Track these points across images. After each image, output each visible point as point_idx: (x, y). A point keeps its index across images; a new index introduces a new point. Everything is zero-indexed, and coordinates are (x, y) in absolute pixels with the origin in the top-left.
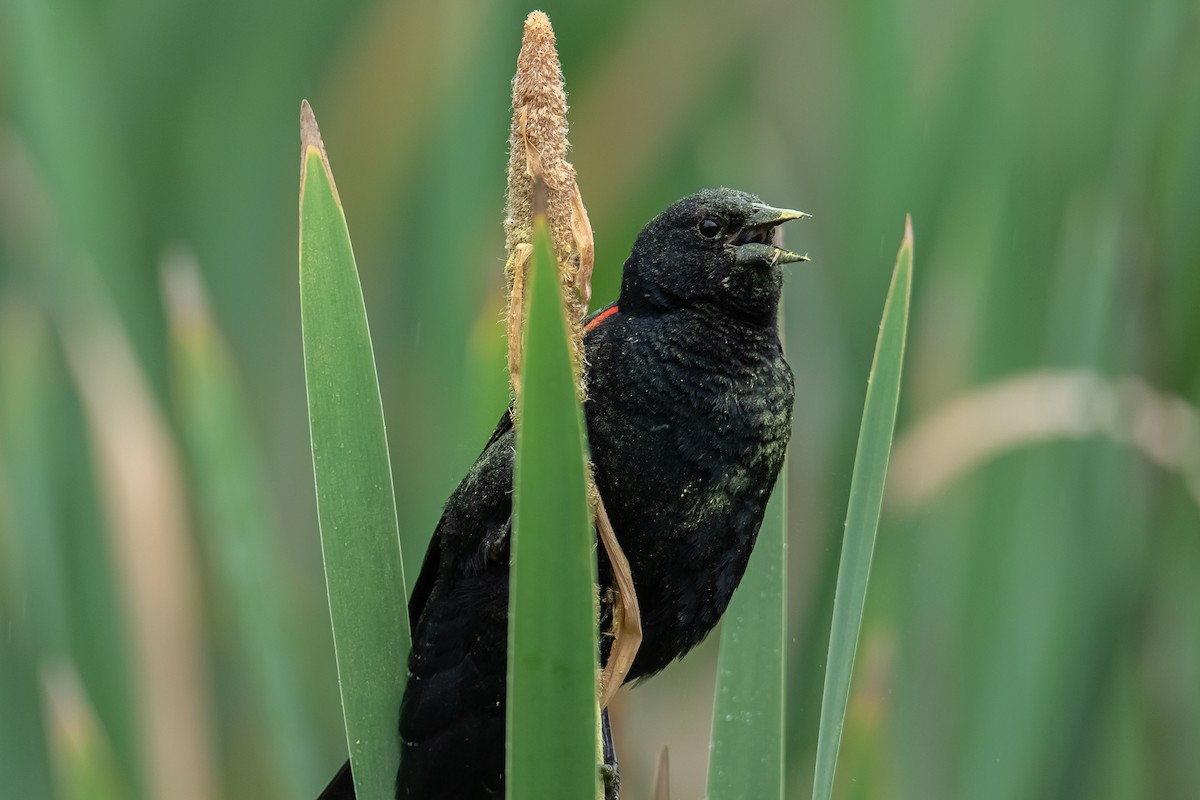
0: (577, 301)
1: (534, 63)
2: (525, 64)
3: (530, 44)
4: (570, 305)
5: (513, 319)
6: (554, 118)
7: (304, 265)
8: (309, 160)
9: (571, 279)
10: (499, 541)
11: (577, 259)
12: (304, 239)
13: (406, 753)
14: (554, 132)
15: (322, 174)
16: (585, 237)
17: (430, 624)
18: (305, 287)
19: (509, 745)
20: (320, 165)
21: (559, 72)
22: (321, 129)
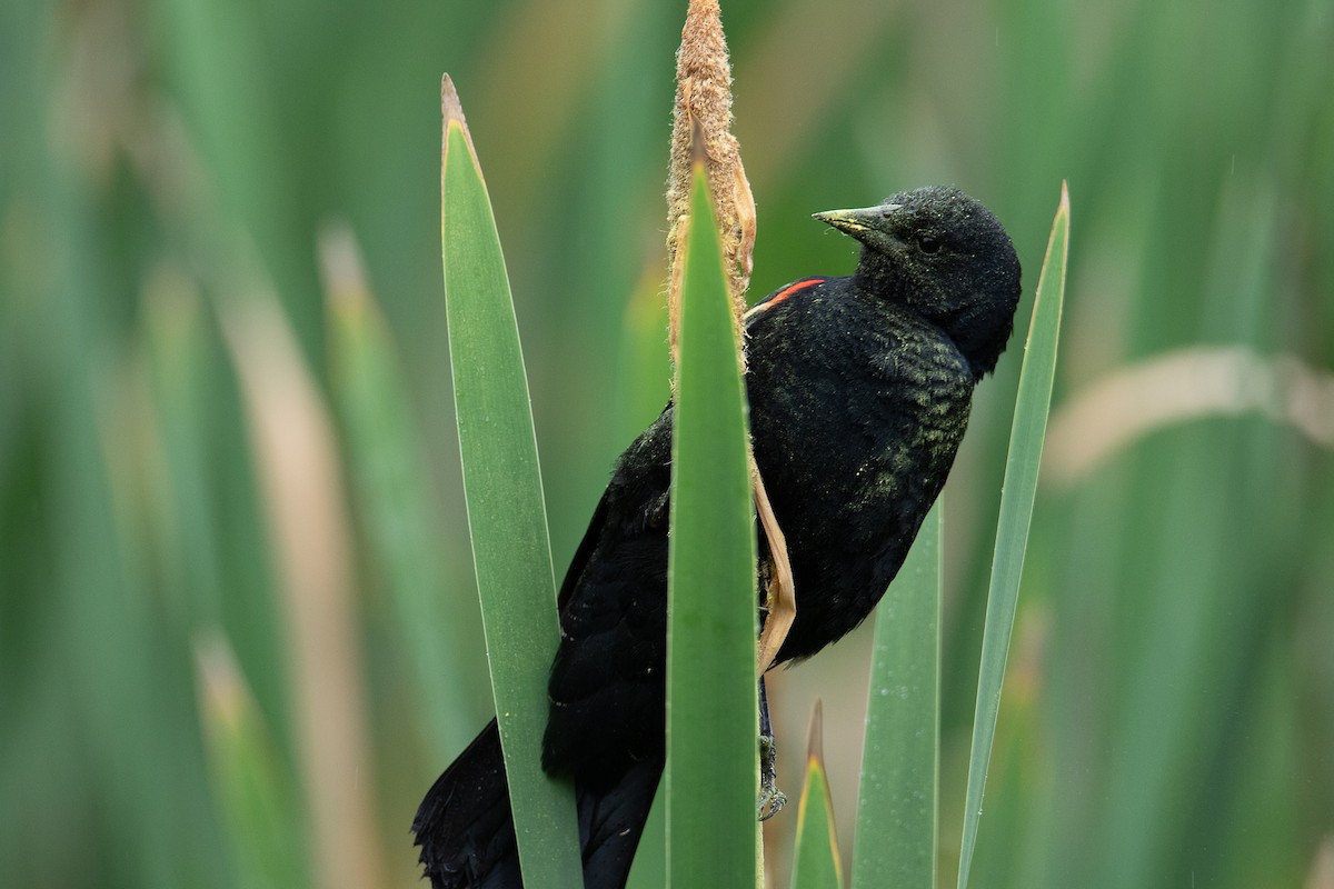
0: (738, 273)
1: (698, 35)
2: (690, 36)
3: (695, 16)
4: (732, 277)
5: (674, 291)
6: (719, 90)
7: (447, 239)
8: (451, 135)
9: (733, 252)
10: (657, 510)
11: (740, 232)
12: (447, 213)
13: (554, 712)
14: (718, 104)
15: (464, 147)
16: (747, 210)
17: (589, 586)
18: (448, 260)
19: (669, 704)
20: (462, 140)
21: (724, 44)
22: (462, 102)
